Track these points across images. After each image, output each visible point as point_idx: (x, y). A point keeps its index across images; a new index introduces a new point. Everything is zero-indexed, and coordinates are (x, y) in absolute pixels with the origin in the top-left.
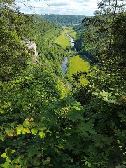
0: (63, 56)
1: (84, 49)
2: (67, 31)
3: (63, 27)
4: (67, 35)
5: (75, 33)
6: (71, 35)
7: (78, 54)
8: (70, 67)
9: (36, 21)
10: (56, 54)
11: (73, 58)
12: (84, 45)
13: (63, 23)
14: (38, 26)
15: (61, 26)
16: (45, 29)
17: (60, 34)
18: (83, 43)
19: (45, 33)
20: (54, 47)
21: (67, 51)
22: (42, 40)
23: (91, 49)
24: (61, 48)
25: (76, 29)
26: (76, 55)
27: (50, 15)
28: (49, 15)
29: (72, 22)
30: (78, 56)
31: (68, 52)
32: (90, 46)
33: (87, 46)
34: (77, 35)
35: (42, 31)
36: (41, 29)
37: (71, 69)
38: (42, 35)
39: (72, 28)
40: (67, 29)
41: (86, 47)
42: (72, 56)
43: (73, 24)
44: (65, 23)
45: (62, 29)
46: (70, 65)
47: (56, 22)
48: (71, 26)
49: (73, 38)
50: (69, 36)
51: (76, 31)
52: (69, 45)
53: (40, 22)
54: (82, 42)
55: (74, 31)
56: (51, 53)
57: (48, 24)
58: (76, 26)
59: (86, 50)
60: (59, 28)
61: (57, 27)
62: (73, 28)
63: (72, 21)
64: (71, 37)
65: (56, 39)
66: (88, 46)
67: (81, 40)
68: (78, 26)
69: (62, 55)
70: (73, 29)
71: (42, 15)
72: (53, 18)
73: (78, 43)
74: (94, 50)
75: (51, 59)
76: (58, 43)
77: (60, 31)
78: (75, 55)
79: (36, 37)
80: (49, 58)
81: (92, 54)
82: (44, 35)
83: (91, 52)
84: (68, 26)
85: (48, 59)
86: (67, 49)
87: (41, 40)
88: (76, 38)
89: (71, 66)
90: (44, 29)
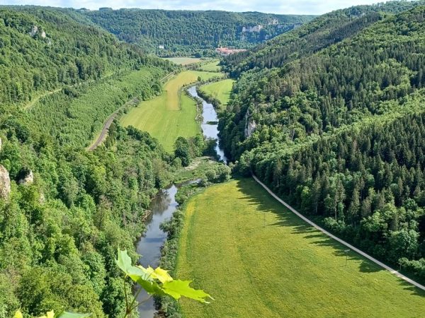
0: (157, 185)
1: (255, 153)
2: (190, 77)
3: (176, 61)
4: (187, 94)
5: (229, 84)
6: (208, 93)
7: (229, 177)
8: (182, 243)
9: (44, 35)
10: (115, 177)
11: (202, 194)
12: (256, 136)
13: (176, 46)
14: (52, 52)
15: (168, 57)
16: (85, 68)
17: (156, 88)
18: (254, 125)
19: (86, 83)
20: (116, 143)
21: (178, 160)
22: (64, 116)
23: (290, 151)
24: (152, 148)
25: (231, 69)
26: (222, 179)
27: (121, 13)
28: (116, 12)
29: (216, 39)
30: (232, 185)
31: (184, 164)
32: (284, 140)
33: (270, 140)
34: (235, 91)
35: (71, 74)
36: (65, 69)
37: (184, 250)
38: (67, 93)
39: (214, 64)
40: (194, 68)
41: (267, 145)
42: (201, 185)
43: (223, 50)
44: (186, 43)
45: (170, 69)
46: (184, 231)
47: (146, 39)
48: (214, 56)
49: (216, 107)
50: (201, 95)
51: (234, 75)
52: (188, 134)
53: (63, 39)
54: (250, 120)
55: (221, 75)
56: (90, 172)
57: (102, 48)
58: (234, 57)
59: (267, 158)
60: (157, 64)
61: (144, 62)
62: (221, 64)
63: (216, 36)
64: (207, 99)
65: (133, 111)
66: (274, 139)
67: (244, 111)
68: (241, 54)
69: (151, 182)
70: (220, 68)
71: (84, 12)
72: (133, 25)
73: (232, 127)
74: (302, 157)
75: (81, 199)
76: (140, 128)
77: (157, 76)
78: (215, 181)
79: (35, 100)
80: (73, 197)
81: (292, 173)
82: (75, 91)
83: (286, 167)
84: (198, 56)
85: (67, 202)
86: (179, 153)
87: (61, 113)
88: (229, 104)
89: (190, 236)
90: (79, 66)
